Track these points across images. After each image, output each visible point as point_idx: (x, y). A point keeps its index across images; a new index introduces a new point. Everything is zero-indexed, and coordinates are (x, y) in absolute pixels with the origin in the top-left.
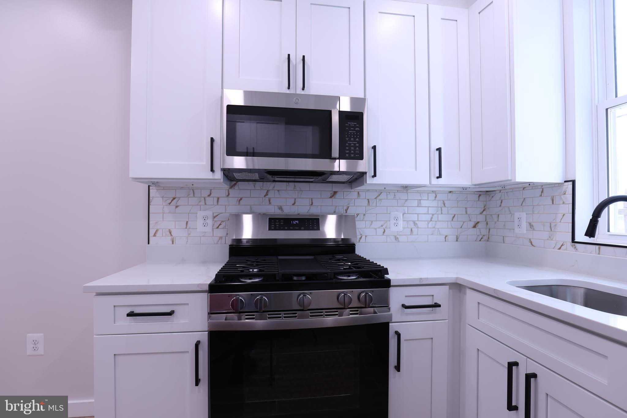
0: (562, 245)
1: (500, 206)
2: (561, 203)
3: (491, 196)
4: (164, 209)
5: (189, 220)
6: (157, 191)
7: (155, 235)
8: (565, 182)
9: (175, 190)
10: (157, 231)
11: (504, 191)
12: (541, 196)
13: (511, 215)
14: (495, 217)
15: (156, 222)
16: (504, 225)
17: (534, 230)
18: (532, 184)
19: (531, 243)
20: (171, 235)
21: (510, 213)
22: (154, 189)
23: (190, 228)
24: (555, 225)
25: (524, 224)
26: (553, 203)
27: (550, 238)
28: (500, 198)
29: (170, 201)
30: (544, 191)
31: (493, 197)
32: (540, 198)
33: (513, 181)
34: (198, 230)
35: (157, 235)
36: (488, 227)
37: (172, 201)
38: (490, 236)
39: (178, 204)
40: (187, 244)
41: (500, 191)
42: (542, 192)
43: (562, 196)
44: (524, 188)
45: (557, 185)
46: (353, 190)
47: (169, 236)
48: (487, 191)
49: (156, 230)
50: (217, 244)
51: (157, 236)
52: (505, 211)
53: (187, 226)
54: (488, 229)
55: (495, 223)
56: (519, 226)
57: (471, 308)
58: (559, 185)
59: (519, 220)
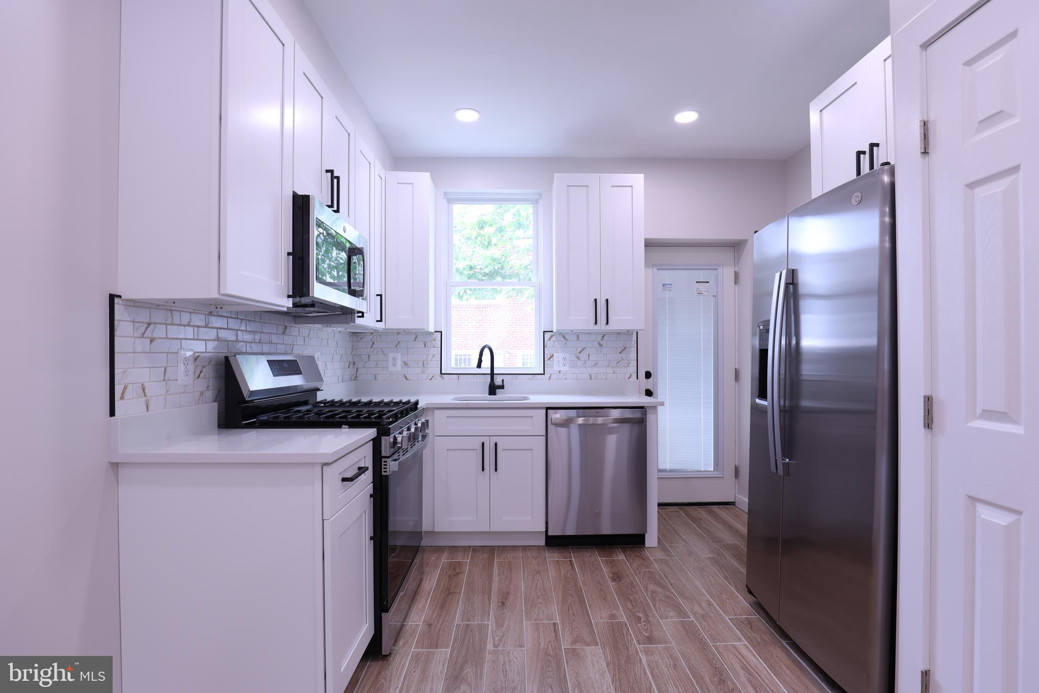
0: (433, 377)
1: (372, 347)
2: (432, 346)
3: (360, 337)
4: (135, 346)
5: (168, 365)
6: (125, 308)
7: (122, 398)
8: (435, 332)
9: (148, 310)
10: (125, 388)
11: (377, 334)
12: (415, 340)
13: (384, 355)
14: (365, 358)
15: (124, 371)
16: (377, 365)
17: (408, 367)
18: (407, 330)
19: (406, 377)
20: (145, 395)
21: (384, 354)
22: (120, 304)
23: (168, 380)
24: (427, 363)
25: (399, 363)
26: (425, 346)
27: (423, 372)
28: (372, 339)
29: (144, 331)
30: (418, 337)
31: (362, 338)
32: (414, 342)
33: (426, 330)
34: (179, 382)
35: (126, 396)
36: (355, 366)
37: (146, 329)
38: (358, 375)
39: (155, 336)
40: (165, 408)
41: (372, 334)
42: (416, 338)
43: (433, 342)
44: (398, 334)
45: (429, 334)
46: (295, 326)
47: (142, 397)
48: (354, 333)
49: (124, 386)
50: (198, 403)
51: (125, 398)
52: (377, 352)
53: (165, 377)
54: (356, 369)
55: (365, 362)
56: (394, 365)
57: (439, 424)
58: (431, 333)
59: (394, 359)
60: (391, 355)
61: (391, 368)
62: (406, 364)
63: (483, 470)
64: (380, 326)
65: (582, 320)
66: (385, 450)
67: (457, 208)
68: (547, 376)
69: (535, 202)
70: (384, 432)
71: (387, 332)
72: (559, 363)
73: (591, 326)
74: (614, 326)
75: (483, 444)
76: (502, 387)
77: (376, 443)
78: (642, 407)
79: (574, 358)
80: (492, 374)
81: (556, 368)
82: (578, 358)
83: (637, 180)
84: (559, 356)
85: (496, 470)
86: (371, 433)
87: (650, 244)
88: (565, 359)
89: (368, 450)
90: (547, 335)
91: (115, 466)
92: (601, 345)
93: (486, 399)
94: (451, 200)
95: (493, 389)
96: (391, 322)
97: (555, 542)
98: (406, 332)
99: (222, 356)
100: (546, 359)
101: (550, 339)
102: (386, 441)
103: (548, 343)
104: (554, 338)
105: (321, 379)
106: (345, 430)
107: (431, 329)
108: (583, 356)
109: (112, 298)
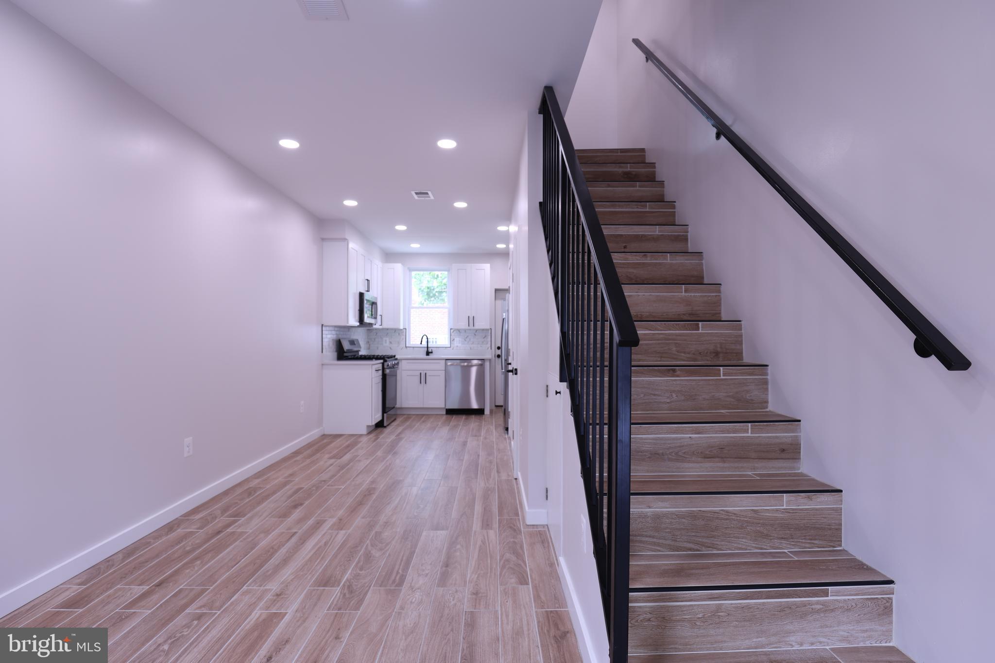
0: (402, 346)
1: (376, 335)
2: (402, 335)
4: (325, 337)
11: (378, 330)
12: (395, 333)
13: (381, 339)
14: (373, 340)
15: (324, 342)
16: (378, 343)
19: (391, 347)
22: (324, 326)
24: (400, 342)
25: (388, 342)
26: (400, 335)
27: (399, 345)
28: (376, 332)
30: (396, 331)
33: (399, 328)
34: (330, 346)
36: (369, 343)
37: (327, 332)
38: (370, 347)
43: (402, 333)
44: (388, 330)
48: (372, 331)
49: (324, 345)
50: (334, 353)
52: (378, 336)
55: (373, 342)
56: (386, 343)
57: (403, 365)
58: (402, 330)
59: (386, 340)
60: (384, 339)
61: (384, 344)
62: (391, 343)
63: (421, 383)
64: (381, 327)
65: (463, 325)
66: (385, 367)
67: (414, 273)
68: (452, 348)
69: (448, 271)
70: (385, 361)
71: (383, 329)
72: (458, 342)
73: (467, 327)
74: (477, 327)
75: (421, 373)
76: (432, 352)
77: (383, 364)
78: (483, 360)
79: (463, 340)
80: (428, 347)
81: (456, 345)
82: (465, 340)
83: (487, 267)
84: (457, 339)
85: (426, 383)
86: (382, 361)
87: (496, 290)
88: (459, 341)
89: (381, 365)
90: (452, 331)
91: (322, 365)
92: (475, 335)
93: (425, 357)
94: (411, 270)
95: (428, 353)
96: (385, 326)
97: (450, 412)
98: (392, 329)
99: (338, 339)
100: (452, 340)
101: (453, 332)
102: (386, 364)
103: (452, 334)
104: (455, 332)
105: (361, 348)
106: (374, 360)
107: (402, 327)
108: (468, 339)
109: (322, 325)
